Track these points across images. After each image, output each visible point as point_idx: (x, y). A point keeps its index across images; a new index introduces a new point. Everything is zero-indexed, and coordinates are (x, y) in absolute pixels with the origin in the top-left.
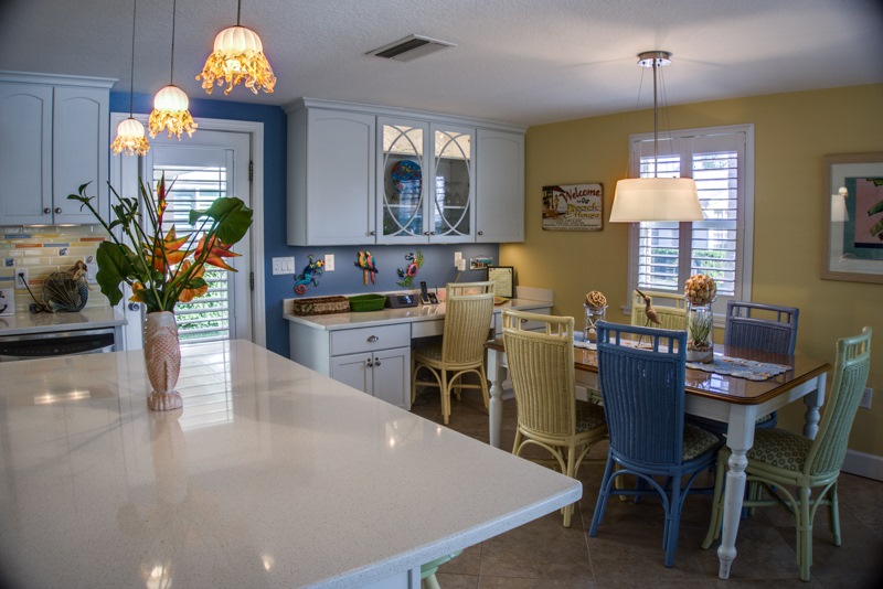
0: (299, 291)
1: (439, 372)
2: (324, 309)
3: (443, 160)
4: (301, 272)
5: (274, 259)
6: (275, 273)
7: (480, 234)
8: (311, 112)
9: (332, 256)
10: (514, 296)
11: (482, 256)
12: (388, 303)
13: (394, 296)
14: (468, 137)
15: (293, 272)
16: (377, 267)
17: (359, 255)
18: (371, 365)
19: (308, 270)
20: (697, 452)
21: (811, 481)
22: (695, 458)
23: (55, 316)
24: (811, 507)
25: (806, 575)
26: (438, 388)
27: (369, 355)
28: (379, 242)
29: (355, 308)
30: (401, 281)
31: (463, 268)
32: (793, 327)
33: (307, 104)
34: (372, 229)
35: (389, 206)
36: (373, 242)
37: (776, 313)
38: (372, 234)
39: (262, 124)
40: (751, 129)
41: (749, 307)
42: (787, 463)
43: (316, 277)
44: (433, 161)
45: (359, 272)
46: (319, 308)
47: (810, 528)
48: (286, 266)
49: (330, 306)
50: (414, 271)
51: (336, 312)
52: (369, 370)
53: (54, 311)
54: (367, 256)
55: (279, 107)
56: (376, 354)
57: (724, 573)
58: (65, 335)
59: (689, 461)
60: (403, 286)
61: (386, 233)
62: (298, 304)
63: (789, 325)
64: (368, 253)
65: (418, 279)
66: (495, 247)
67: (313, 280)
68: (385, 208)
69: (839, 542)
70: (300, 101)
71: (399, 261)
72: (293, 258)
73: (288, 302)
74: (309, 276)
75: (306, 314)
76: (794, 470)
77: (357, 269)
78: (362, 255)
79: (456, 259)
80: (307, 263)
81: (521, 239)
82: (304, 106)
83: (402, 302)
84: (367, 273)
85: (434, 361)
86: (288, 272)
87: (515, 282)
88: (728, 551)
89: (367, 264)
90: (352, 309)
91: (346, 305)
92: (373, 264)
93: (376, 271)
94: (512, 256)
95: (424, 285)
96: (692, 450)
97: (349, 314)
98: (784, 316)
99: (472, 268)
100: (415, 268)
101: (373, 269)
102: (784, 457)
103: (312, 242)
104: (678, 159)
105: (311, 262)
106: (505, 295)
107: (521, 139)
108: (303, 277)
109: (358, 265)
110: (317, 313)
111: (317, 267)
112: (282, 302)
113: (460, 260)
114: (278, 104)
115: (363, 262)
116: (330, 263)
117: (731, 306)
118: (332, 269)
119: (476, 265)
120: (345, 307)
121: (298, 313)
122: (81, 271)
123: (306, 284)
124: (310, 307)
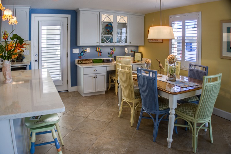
0: (80, 57)
1: (115, 80)
2: (85, 62)
3: (119, 23)
4: (80, 53)
5: (73, 49)
6: (73, 53)
7: (130, 43)
8: (81, 11)
9: (89, 49)
10: (141, 60)
11: (133, 49)
12: (103, 61)
13: (105, 59)
14: (127, 17)
15: (78, 52)
16: (102, 52)
17: (97, 48)
18: (94, 78)
19: (82, 52)
20: (165, 108)
21: (197, 121)
22: (164, 110)
23: (16, 63)
24: (197, 129)
25: (195, 151)
26: (115, 85)
27: (94, 75)
28: (100, 45)
29: (94, 62)
30: (109, 55)
31: (127, 52)
32: (206, 72)
33: (80, 10)
34: (98, 41)
35: (103, 35)
36: (98, 45)
37: (202, 68)
38: (98, 43)
39: (70, 15)
40: (200, 13)
41: (195, 66)
42: (190, 114)
43: (85, 54)
44: (116, 24)
45: (97, 53)
46: (84, 62)
47: (197, 136)
48: (76, 51)
49: (87, 62)
50: (113, 53)
51: (88, 63)
52: (94, 79)
53: (16, 61)
54: (99, 49)
55: (75, 11)
56: (96, 75)
57: (169, 146)
58: (19, 67)
59: (162, 110)
60: (109, 57)
61: (102, 42)
62: (79, 61)
63: (205, 72)
64: (99, 48)
65: (113, 55)
66: (137, 47)
67: (83, 55)
68: (102, 36)
69: (212, 142)
70: (78, 9)
71: (109, 50)
72: (78, 49)
73: (77, 60)
74: (82, 54)
75: (80, 64)
76: (192, 117)
77: (96, 52)
78: (98, 48)
79: (125, 50)
80: (82, 50)
81: (143, 45)
82: (79, 10)
83: (108, 61)
84: (99, 53)
85: (114, 77)
86: (76, 53)
87: (142, 56)
88: (170, 139)
89: (99, 51)
90: (93, 62)
91: (91, 61)
92: (101, 51)
93: (102, 53)
94: (141, 49)
95: (115, 57)
96: (163, 107)
97: (92, 64)
98: (204, 68)
99: (130, 52)
100: (113, 52)
101: (101, 52)
102: (190, 112)
103: (81, 45)
104: (181, 22)
105: (83, 50)
106: (139, 60)
107: (143, 18)
108: (81, 54)
109: (96, 51)
110: (83, 63)
111: (85, 51)
112: (75, 60)
113: (126, 50)
114: (74, 10)
115: (98, 50)
116: (88, 50)
117: (190, 65)
118: (89, 52)
119: (131, 52)
120: (91, 62)
121: (79, 63)
122: (22, 52)
123: (82, 56)
124: (81, 62)
